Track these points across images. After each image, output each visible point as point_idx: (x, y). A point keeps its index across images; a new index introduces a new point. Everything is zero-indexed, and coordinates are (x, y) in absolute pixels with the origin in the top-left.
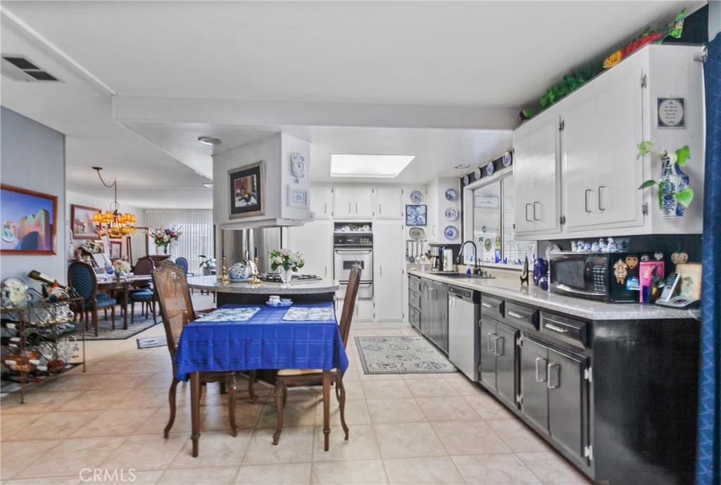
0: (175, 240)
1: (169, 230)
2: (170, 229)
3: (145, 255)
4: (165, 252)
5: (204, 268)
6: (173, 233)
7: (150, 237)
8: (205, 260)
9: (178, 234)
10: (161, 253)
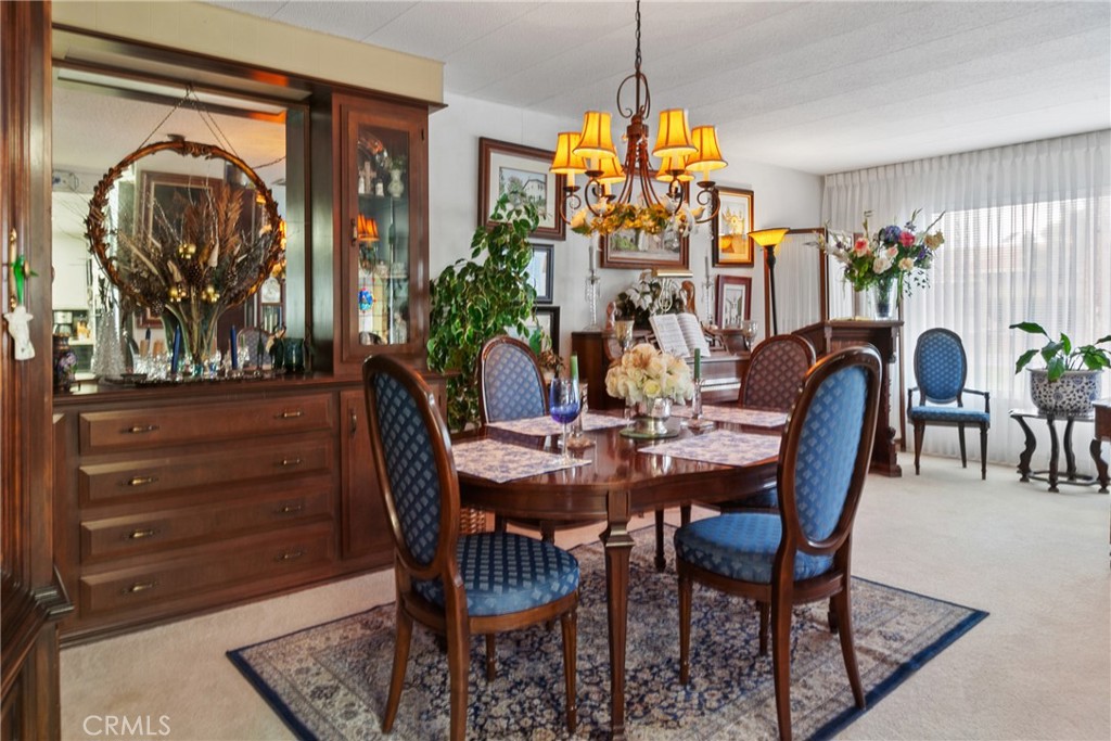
0: (917, 263)
1: (893, 229)
2: (902, 226)
3: (818, 320)
4: (883, 307)
5: (1034, 374)
6: (909, 238)
7: (833, 260)
8: (1039, 342)
9: (929, 240)
10: (871, 315)
